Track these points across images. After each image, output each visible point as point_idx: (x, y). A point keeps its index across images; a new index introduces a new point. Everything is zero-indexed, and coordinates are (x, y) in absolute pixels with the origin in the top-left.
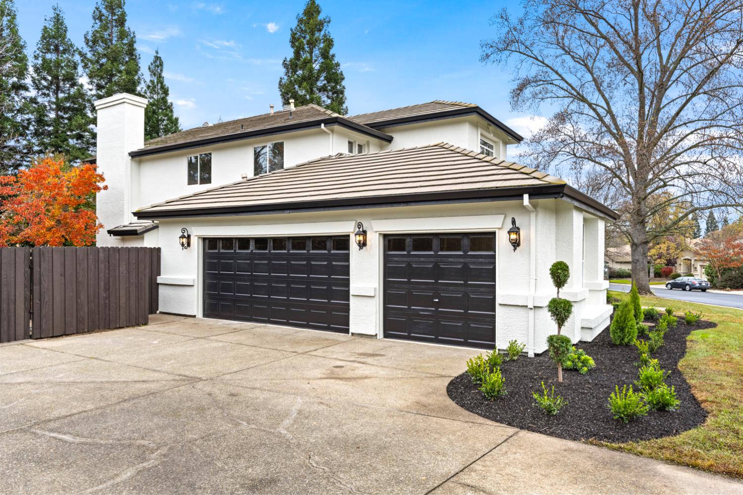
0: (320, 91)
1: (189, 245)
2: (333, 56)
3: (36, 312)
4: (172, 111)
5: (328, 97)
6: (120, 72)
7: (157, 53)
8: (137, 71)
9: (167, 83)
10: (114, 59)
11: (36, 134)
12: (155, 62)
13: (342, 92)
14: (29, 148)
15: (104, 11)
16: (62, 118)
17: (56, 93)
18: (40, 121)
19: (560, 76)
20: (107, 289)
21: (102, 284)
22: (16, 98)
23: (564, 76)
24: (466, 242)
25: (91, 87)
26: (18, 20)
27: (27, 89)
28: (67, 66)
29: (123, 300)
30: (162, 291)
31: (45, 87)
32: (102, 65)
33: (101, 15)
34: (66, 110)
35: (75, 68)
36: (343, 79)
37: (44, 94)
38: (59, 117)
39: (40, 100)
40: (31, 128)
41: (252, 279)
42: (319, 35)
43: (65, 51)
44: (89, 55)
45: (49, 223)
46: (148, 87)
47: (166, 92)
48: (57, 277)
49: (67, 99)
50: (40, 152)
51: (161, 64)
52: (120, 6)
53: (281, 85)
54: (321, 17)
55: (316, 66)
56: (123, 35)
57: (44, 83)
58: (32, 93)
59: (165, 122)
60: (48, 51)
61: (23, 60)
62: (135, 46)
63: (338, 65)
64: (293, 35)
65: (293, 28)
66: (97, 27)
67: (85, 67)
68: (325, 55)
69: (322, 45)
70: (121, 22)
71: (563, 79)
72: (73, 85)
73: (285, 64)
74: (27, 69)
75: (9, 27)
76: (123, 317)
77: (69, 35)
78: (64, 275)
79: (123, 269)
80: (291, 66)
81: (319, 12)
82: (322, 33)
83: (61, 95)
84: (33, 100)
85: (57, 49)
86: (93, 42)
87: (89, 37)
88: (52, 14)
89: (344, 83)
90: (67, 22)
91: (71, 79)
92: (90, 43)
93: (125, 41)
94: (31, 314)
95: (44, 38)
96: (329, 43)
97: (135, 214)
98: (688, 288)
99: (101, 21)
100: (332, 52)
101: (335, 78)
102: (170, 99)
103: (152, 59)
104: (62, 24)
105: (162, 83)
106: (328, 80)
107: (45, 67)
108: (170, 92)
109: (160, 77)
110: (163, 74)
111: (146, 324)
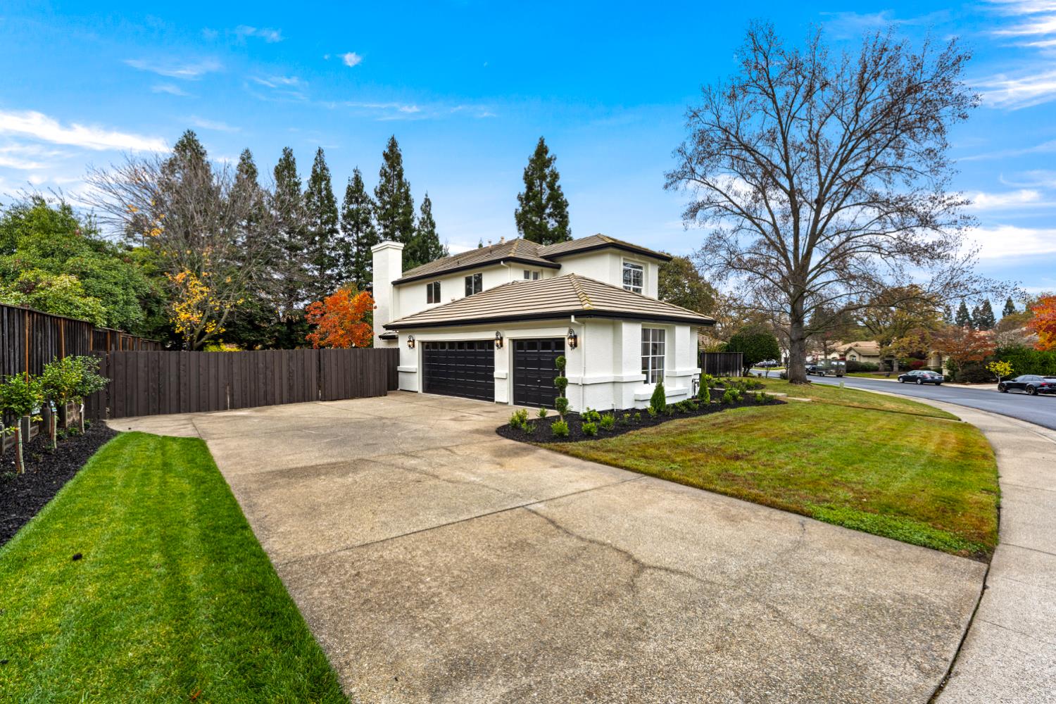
0: (549, 217)
1: (414, 346)
2: (559, 187)
3: (322, 386)
4: (437, 240)
5: (556, 221)
6: (399, 214)
7: (426, 195)
8: (411, 213)
9: (434, 218)
10: (395, 205)
11: (345, 265)
12: (425, 203)
13: (566, 217)
14: (339, 274)
15: (388, 170)
16: (362, 251)
17: (357, 233)
18: (347, 256)
19: (728, 198)
20: (362, 374)
21: (359, 370)
22: (331, 240)
23: (731, 198)
24: (553, 344)
25: (379, 227)
26: (332, 182)
27: (337, 232)
28: (364, 212)
29: (371, 380)
30: (401, 376)
31: (349, 229)
32: (387, 210)
33: (386, 172)
34: (363, 245)
35: (369, 213)
36: (567, 205)
37: (349, 235)
38: (359, 251)
39: (346, 239)
40: (341, 260)
41: (448, 368)
42: (547, 171)
43: (362, 202)
44: (379, 204)
45: (341, 332)
46: (421, 223)
47: (433, 225)
48: (333, 366)
49: (363, 237)
50: (347, 277)
51: (430, 204)
52: (399, 164)
53: (516, 216)
54: (548, 156)
55: (545, 197)
56: (401, 185)
57: (349, 227)
58: (342, 234)
59: (433, 249)
60: (351, 203)
61: (335, 211)
62: (410, 193)
63: (562, 194)
64: (526, 173)
65: (527, 167)
66: (383, 181)
67: (375, 213)
68: (551, 186)
69: (548, 180)
70: (400, 175)
71: (731, 201)
72: (368, 227)
73: (520, 198)
74: (337, 218)
75: (326, 189)
76: (371, 391)
77: (365, 189)
78: (337, 365)
79: (371, 361)
80: (526, 199)
81: (546, 152)
82: (550, 169)
83: (360, 234)
84: (342, 240)
85: (357, 201)
86: (381, 193)
87: (378, 190)
88: (353, 176)
89: (567, 209)
90: (364, 180)
91: (366, 222)
92: (379, 195)
93: (402, 191)
94: (319, 387)
95: (348, 194)
96: (555, 176)
97: (384, 327)
98: (919, 381)
99: (386, 176)
100: (557, 184)
101: (560, 207)
102: (436, 231)
103: (423, 201)
104: (360, 182)
105: (430, 219)
106: (555, 207)
107: (350, 215)
108: (437, 225)
109: (429, 215)
110: (431, 212)
111: (385, 395)
